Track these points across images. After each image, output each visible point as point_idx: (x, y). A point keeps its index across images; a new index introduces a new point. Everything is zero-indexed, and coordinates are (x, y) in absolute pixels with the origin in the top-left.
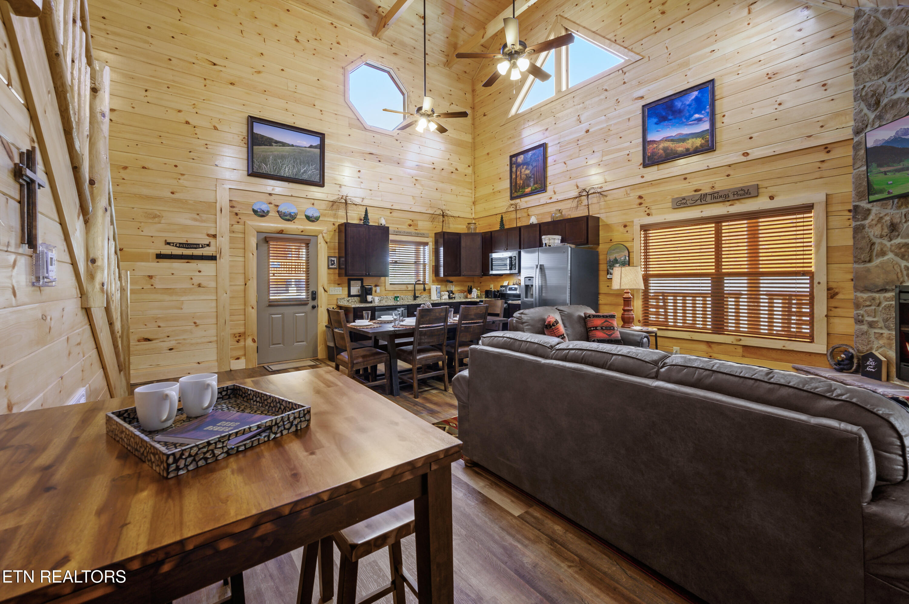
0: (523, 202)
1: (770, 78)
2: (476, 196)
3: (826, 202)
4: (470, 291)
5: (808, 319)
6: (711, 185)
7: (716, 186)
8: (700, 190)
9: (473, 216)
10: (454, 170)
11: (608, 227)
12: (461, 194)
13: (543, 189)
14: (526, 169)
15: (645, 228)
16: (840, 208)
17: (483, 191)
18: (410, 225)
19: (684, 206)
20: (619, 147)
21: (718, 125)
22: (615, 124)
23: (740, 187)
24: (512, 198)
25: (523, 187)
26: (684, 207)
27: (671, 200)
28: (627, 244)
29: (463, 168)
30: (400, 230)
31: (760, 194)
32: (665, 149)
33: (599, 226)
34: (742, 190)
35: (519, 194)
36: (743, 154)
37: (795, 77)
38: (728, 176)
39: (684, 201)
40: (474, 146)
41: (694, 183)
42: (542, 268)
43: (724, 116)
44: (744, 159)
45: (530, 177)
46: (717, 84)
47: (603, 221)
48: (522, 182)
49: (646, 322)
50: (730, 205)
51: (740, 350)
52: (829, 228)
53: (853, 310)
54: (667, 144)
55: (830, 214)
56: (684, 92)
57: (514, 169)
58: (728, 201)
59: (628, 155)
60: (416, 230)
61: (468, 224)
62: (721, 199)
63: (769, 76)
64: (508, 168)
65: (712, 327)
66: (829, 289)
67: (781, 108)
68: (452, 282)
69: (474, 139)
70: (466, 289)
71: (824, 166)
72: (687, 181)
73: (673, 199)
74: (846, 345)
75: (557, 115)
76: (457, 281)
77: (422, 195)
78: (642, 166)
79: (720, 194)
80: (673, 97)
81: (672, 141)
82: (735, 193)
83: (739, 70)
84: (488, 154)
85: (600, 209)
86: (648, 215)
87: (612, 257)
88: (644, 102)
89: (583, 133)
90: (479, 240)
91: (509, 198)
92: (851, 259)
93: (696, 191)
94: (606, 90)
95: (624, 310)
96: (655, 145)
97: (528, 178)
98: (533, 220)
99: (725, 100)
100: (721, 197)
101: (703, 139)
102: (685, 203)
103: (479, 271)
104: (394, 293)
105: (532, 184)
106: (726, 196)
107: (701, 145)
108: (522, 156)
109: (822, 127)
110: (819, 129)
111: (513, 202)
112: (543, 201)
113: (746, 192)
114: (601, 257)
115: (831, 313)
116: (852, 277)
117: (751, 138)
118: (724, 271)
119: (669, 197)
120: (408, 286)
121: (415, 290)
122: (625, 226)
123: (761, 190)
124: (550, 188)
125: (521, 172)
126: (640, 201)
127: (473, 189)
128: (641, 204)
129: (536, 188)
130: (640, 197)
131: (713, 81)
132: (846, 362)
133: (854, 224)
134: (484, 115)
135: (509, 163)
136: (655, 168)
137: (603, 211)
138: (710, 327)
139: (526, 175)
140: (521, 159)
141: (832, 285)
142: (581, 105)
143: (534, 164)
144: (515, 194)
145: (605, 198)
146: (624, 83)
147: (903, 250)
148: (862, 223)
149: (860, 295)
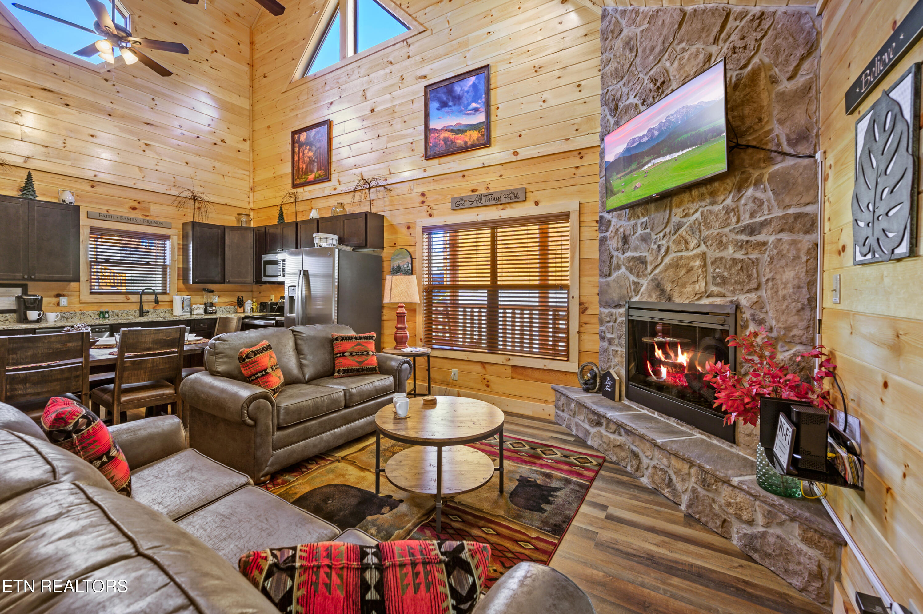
0: (305, 192)
1: (536, 71)
2: (255, 180)
3: (580, 211)
4: (240, 303)
5: (564, 335)
6: (486, 186)
7: (491, 186)
8: (476, 190)
9: (251, 205)
10: (219, 142)
11: (392, 227)
12: (230, 175)
13: (327, 178)
14: (309, 150)
15: (428, 230)
16: (589, 218)
17: (263, 175)
18: (134, 209)
19: (463, 207)
20: (403, 132)
21: (493, 118)
22: (400, 105)
23: (510, 190)
24: (294, 186)
25: (306, 173)
26: (462, 209)
27: (450, 200)
28: (411, 249)
29: (233, 140)
30: (112, 213)
31: (527, 199)
32: (446, 140)
33: (383, 226)
34: (512, 193)
35: (302, 181)
36: (514, 153)
37: (557, 73)
38: (501, 176)
40: (253, 116)
41: (472, 182)
42: (306, 274)
43: (498, 108)
44: (514, 158)
45: (314, 161)
46: (492, 71)
47: (387, 220)
48: (304, 166)
49: (428, 342)
50: (502, 209)
51: (509, 370)
52: (582, 239)
53: (598, 326)
54: (447, 134)
55: (582, 225)
56: (463, 76)
57: (296, 150)
58: (501, 204)
59: (412, 143)
60: (147, 216)
61: (239, 214)
62: (494, 202)
63: (536, 69)
64: (289, 147)
65: (488, 346)
66: (581, 304)
67: (545, 105)
68: (212, 291)
69: (252, 105)
70: (235, 300)
71: (578, 172)
72: (466, 178)
73: (453, 199)
74: (592, 363)
75: (342, 87)
76: (219, 291)
77: (157, 168)
78: (423, 158)
79: (493, 196)
80: (453, 81)
81: (452, 131)
82: (507, 196)
83: (511, 58)
84: (268, 127)
85: (385, 206)
86: (430, 215)
87: (395, 264)
88: (427, 83)
89: (368, 112)
90: (250, 238)
91: (290, 185)
92: (597, 272)
93: (473, 191)
94: (391, 63)
95: (398, 329)
96: (437, 135)
97: (311, 161)
98: (314, 214)
99: (499, 91)
100: (494, 199)
101: (479, 132)
102: (463, 205)
103: (250, 278)
104: (101, 307)
105: (315, 170)
106: (499, 199)
107: (478, 139)
108: (305, 134)
109: (577, 130)
110: (575, 132)
111: (294, 191)
112: (327, 193)
113: (515, 195)
114: (385, 264)
115: (583, 330)
116: (598, 292)
117: (520, 136)
118: (499, 283)
119: (449, 196)
120: (130, 296)
121: (141, 302)
122: (409, 228)
123: (528, 195)
124: (334, 176)
125: (304, 154)
126: (422, 199)
127: (252, 170)
128: (423, 202)
129: (320, 176)
130: (423, 195)
131: (487, 66)
132: (591, 381)
133: (599, 235)
134: (265, 77)
135: (290, 141)
136: (436, 161)
137: (387, 208)
138: (485, 346)
139: (309, 158)
140: (303, 137)
141: (584, 299)
142: (367, 78)
143: (318, 145)
144: (298, 182)
145: (389, 193)
146: (409, 57)
147: (631, 264)
148: (605, 234)
149: (603, 310)
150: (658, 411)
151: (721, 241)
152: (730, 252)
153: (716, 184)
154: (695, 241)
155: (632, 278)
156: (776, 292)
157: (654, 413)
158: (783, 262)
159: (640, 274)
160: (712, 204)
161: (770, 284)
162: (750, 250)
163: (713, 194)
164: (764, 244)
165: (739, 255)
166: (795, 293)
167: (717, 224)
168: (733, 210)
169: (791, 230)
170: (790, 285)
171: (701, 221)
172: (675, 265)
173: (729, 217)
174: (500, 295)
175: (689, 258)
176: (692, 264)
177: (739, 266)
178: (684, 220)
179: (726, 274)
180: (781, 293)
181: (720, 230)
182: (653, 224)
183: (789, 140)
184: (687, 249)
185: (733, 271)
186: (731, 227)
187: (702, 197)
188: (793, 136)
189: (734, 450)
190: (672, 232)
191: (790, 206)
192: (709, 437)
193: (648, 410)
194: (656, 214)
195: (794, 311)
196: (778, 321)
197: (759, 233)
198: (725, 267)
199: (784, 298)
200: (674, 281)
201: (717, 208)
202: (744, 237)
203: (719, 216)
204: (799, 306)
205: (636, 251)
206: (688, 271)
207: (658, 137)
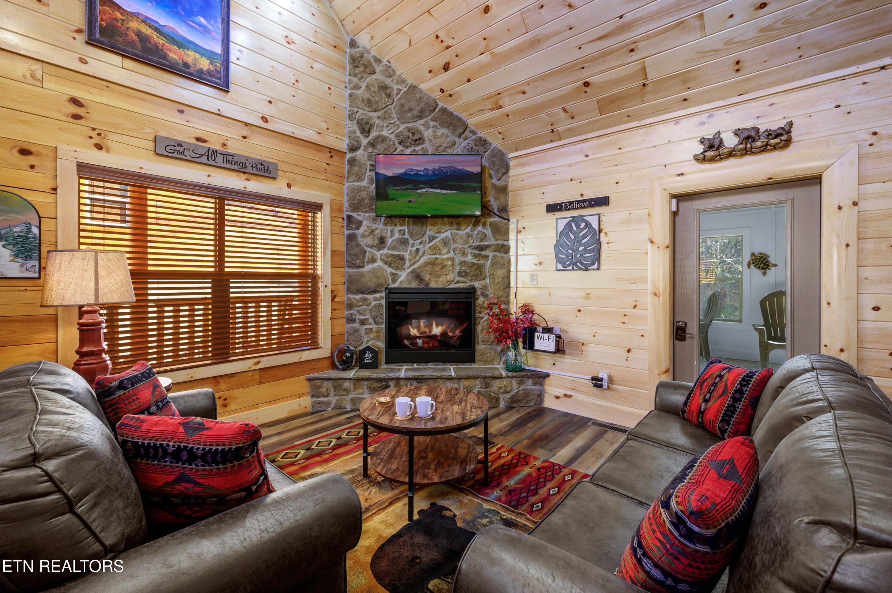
3: (331, 206)
6: (222, 141)
7: (228, 144)
8: (205, 141)
16: (337, 214)
19: (180, 156)
21: (232, 57)
23: (260, 160)
26: (180, 159)
28: (34, 198)
31: (279, 177)
32: (142, 37)
34: (262, 164)
36: (263, 118)
38: (244, 137)
39: (181, 149)
41: (196, 126)
43: (241, 50)
44: (263, 124)
50: (246, 179)
52: (333, 232)
53: (346, 310)
54: (146, 30)
55: (334, 219)
58: (244, 173)
62: (236, 167)
66: (332, 292)
71: (328, 169)
72: (185, 116)
73: (156, 137)
78: (84, 38)
79: (235, 159)
81: (158, 31)
82: (254, 165)
86: (99, 147)
92: (345, 263)
93: (198, 139)
96: (119, 15)
100: (236, 163)
101: (211, 63)
102: (182, 153)
106: (243, 165)
107: (208, 72)
109: (328, 129)
113: (266, 169)
115: (333, 316)
116: (344, 281)
117: (270, 102)
118: (227, 270)
119: (149, 131)
122: (25, 153)
123: (280, 173)
126: (74, 109)
128: (77, 117)
130: (76, 102)
133: (346, 232)
136: (115, 58)
141: (333, 288)
147: (390, 259)
148: (355, 232)
149: (352, 296)
150: (417, 363)
151: (464, 252)
152: (469, 258)
153: (461, 219)
154: (446, 250)
155: (389, 270)
156: (494, 281)
157: (413, 366)
158: (497, 266)
159: (400, 267)
160: (457, 229)
161: (492, 276)
162: (481, 258)
163: (458, 224)
164: (488, 256)
165: (475, 261)
166: (502, 281)
167: (461, 242)
168: (471, 236)
169: (499, 252)
170: (500, 277)
171: (451, 238)
172: (433, 263)
173: (468, 240)
174: (231, 285)
175: (443, 260)
176: (445, 263)
177: (476, 266)
178: (437, 235)
179: (468, 271)
180: (497, 281)
181: (463, 246)
182: (412, 232)
183: (498, 209)
184: (440, 254)
185: (472, 269)
186: (469, 245)
187: (451, 224)
188: (500, 208)
189: (473, 366)
190: (427, 242)
191: (498, 240)
192: (457, 365)
193: (407, 365)
194: (414, 227)
195: (502, 289)
196: (494, 294)
197: (485, 251)
198: (468, 267)
199: (498, 283)
200: (431, 274)
201: (460, 233)
202: (476, 252)
203: (463, 238)
204: (504, 287)
205: (394, 250)
206: (442, 268)
207: (431, 175)
